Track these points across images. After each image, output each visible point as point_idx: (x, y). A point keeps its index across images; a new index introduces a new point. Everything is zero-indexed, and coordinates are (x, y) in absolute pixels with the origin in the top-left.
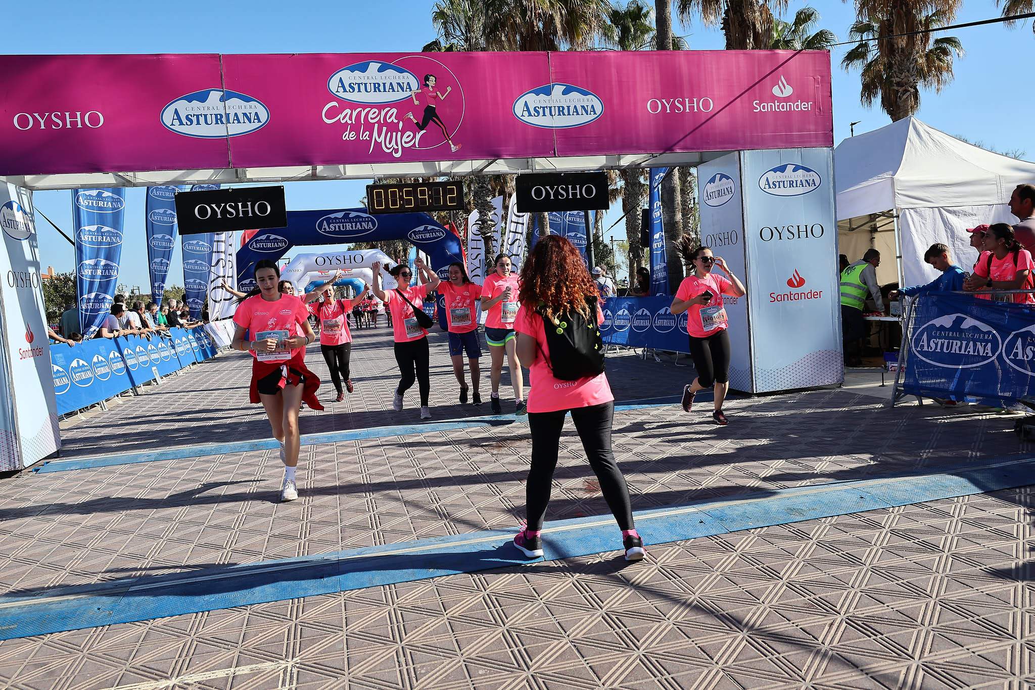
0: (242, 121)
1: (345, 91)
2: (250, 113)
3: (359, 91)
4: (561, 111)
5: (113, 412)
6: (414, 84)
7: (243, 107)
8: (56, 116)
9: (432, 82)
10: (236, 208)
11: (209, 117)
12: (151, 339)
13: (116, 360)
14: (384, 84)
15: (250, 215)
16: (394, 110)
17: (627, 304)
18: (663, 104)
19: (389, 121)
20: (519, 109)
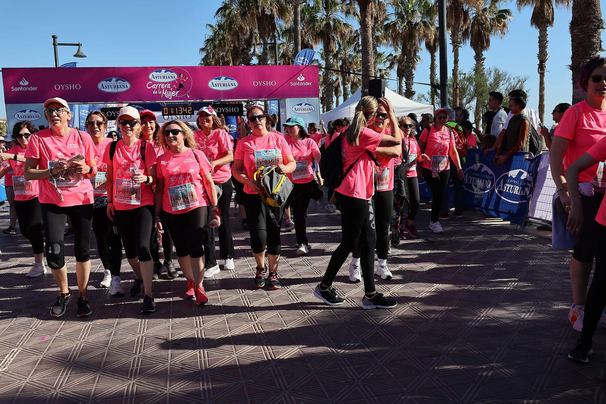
0: (122, 87)
1: (154, 78)
2: (125, 85)
3: (159, 78)
4: (224, 85)
6: (176, 77)
7: (122, 83)
9: (182, 76)
11: (112, 86)
14: (166, 76)
16: (170, 84)
18: (258, 83)
19: (168, 88)
20: (210, 84)
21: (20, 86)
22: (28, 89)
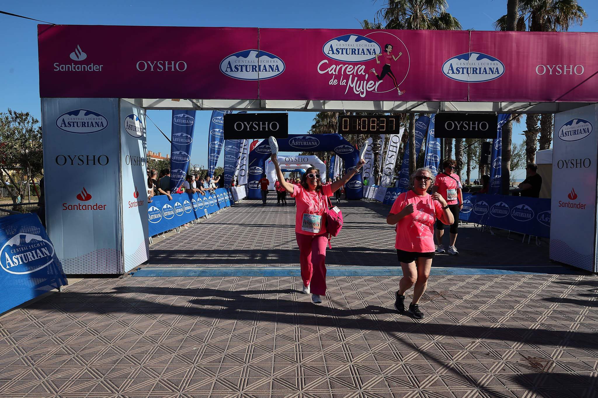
0: (268, 70)
1: (333, 53)
2: (273, 66)
3: (342, 53)
4: (475, 71)
5: (182, 234)
6: (378, 50)
7: (269, 62)
8: (160, 63)
9: (389, 49)
10: (259, 125)
11: (248, 67)
12: (205, 195)
13: (187, 205)
14: (359, 49)
15: (267, 130)
16: (364, 67)
17: (470, 197)
18: (547, 68)
19: (359, 73)
20: (446, 68)
21: (71, 61)
22: (84, 67)
